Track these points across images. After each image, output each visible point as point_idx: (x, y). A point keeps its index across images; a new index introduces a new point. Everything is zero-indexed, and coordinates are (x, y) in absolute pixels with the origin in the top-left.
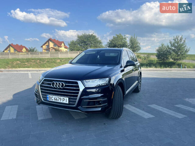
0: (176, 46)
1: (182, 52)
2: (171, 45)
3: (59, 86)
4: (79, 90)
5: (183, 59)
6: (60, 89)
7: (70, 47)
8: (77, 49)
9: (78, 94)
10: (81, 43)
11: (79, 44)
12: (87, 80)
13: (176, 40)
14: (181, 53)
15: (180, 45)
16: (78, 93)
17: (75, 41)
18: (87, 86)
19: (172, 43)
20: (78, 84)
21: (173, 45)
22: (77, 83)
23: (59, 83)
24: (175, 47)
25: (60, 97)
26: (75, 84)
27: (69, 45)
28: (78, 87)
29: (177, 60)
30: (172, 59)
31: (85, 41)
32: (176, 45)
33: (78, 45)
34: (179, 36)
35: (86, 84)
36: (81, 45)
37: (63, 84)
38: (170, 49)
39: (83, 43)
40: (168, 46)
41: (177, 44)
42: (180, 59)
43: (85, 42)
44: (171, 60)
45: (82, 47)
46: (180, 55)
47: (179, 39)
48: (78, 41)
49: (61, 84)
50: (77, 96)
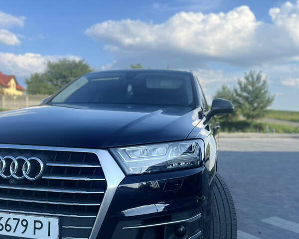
0: (250, 90)
1: (262, 102)
2: (241, 88)
3: (19, 173)
4: (103, 185)
5: (263, 116)
6: (25, 182)
7: (29, 87)
8: (47, 91)
9: (100, 203)
10: (57, 79)
11: (51, 81)
12: (127, 149)
13: (250, 79)
14: (259, 104)
15: (257, 88)
16: (100, 198)
17: (43, 75)
18: (131, 171)
19: (243, 85)
20: (99, 164)
21: (244, 89)
22: (95, 159)
23: (21, 162)
24: (249, 92)
25: (21, 217)
26: (86, 162)
27: (28, 82)
28: (100, 172)
29: (253, 117)
30: (244, 116)
31: (65, 74)
32: (250, 88)
33: (49, 83)
34: (254, 72)
35: (126, 161)
36: (55, 83)
37: (35, 165)
38: (240, 96)
39: (59, 78)
40: (236, 91)
41: (253, 86)
42: (258, 116)
43: (64, 77)
44: (241, 118)
45: (58, 88)
46: (258, 108)
47: (255, 76)
48: (49, 74)
49: (29, 165)
50: (95, 210)
